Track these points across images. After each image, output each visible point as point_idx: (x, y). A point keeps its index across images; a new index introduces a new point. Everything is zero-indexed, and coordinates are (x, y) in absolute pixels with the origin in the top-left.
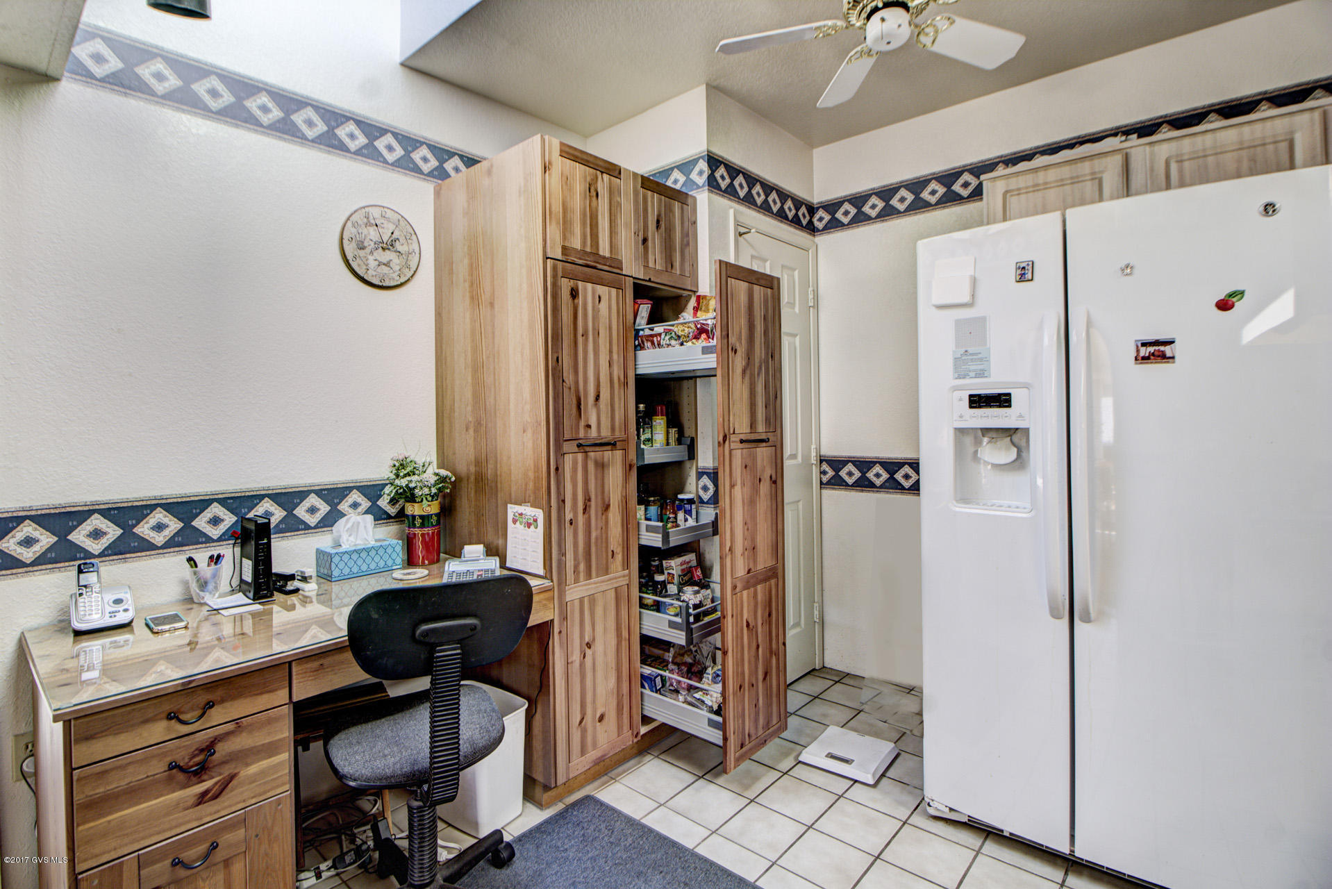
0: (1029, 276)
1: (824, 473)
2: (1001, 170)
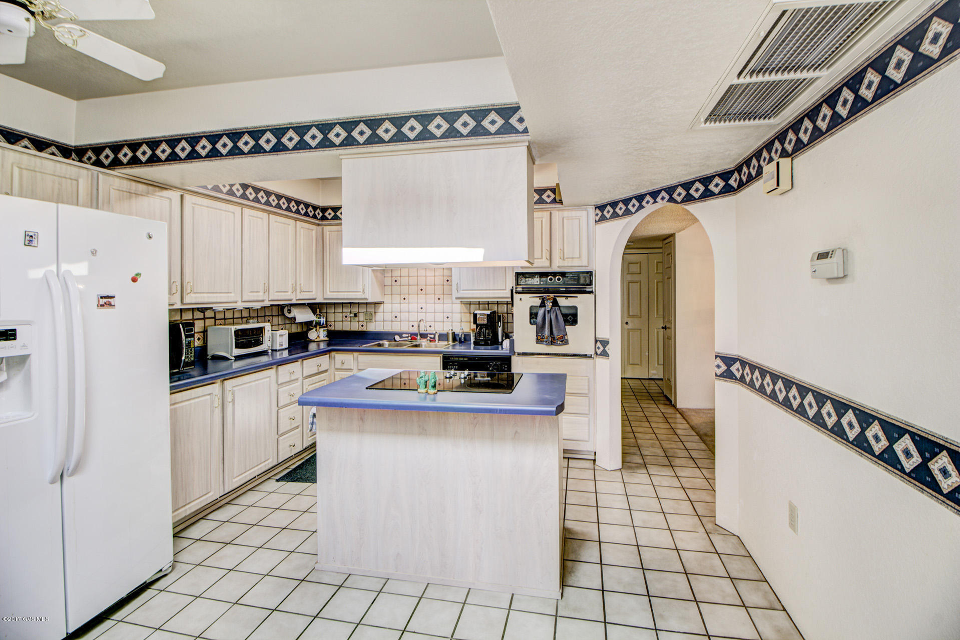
0: (34, 242)
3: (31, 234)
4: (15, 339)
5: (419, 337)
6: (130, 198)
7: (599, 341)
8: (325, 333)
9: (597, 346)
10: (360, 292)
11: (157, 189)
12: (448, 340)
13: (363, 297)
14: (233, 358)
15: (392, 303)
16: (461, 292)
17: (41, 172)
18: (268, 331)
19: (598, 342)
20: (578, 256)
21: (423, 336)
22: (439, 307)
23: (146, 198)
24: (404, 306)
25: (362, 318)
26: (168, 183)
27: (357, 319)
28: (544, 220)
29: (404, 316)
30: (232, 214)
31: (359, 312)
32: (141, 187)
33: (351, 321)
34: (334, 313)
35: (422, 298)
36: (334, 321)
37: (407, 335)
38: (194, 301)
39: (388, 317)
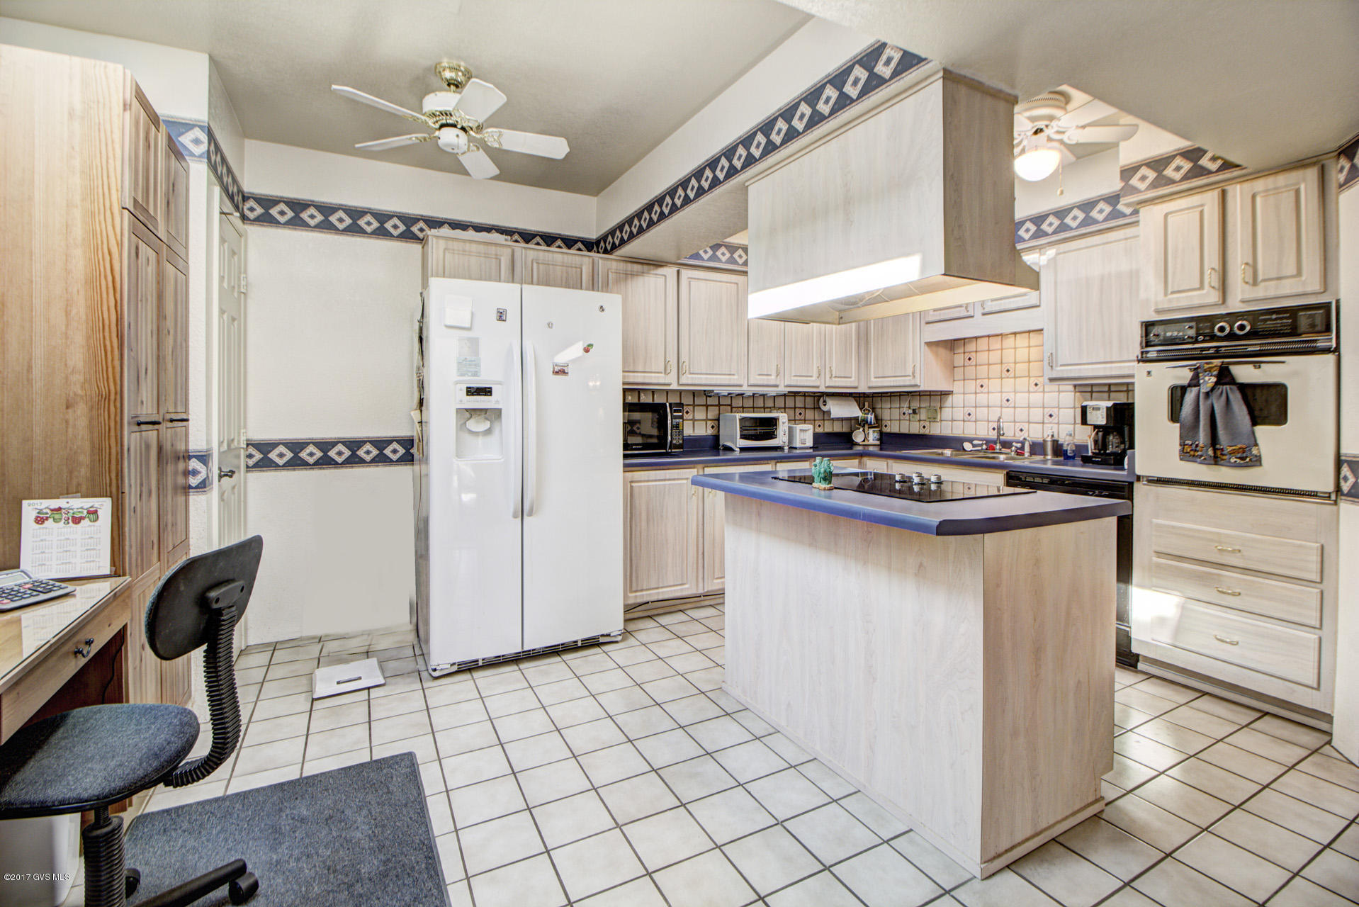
0: (504, 318)
1: (250, 456)
2: (445, 231)
3: (501, 311)
4: (491, 395)
5: (998, 446)
6: (626, 279)
7: (1346, 461)
8: (877, 435)
9: (1342, 476)
10: (909, 376)
11: (652, 267)
12: (1045, 454)
13: (913, 383)
14: (738, 450)
15: (964, 394)
16: (1059, 368)
17: (553, 265)
18: (783, 423)
19: (1345, 465)
20: (1294, 272)
21: (1007, 445)
22: (1036, 398)
23: (641, 277)
24: (982, 398)
25: (923, 416)
26: (663, 260)
27: (917, 417)
28: (1206, 209)
29: (982, 413)
30: (736, 285)
31: (920, 408)
32: (637, 267)
33: (910, 420)
34: (890, 408)
35: (1009, 383)
36: (891, 420)
37: (981, 442)
38: (690, 382)
39: (959, 414)
